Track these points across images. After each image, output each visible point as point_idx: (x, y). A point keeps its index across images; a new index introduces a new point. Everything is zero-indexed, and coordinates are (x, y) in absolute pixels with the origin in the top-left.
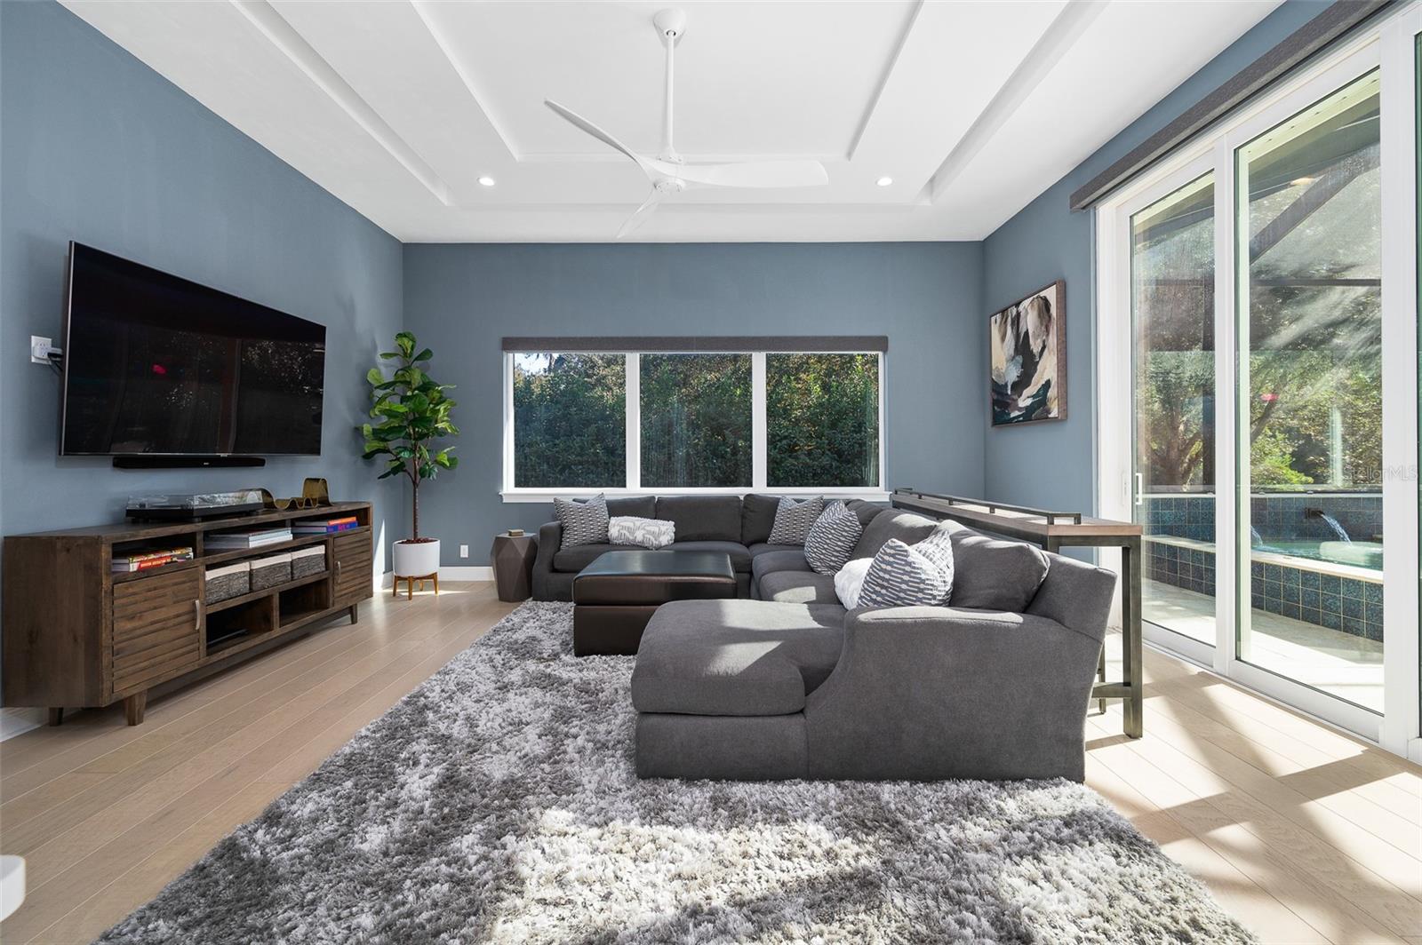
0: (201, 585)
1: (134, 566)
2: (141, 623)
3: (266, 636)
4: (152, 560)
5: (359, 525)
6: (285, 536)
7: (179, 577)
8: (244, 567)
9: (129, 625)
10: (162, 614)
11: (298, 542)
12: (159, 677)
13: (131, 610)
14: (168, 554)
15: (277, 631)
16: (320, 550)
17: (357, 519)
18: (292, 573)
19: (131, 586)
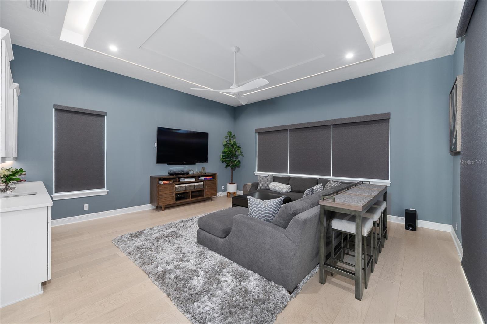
0: (175, 188)
1: (162, 183)
2: (163, 193)
3: (188, 200)
4: (166, 182)
5: (213, 179)
6: (193, 180)
7: (170, 186)
8: (184, 185)
9: (161, 193)
10: (167, 192)
11: (196, 181)
12: (166, 203)
13: (161, 190)
14: (169, 181)
15: (191, 199)
16: (202, 183)
17: (213, 177)
18: (195, 188)
19: (161, 186)
